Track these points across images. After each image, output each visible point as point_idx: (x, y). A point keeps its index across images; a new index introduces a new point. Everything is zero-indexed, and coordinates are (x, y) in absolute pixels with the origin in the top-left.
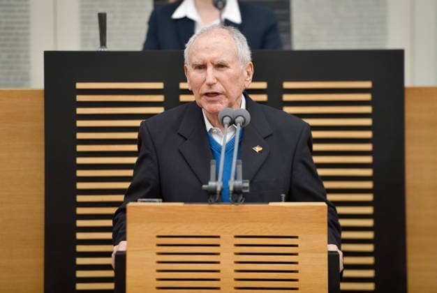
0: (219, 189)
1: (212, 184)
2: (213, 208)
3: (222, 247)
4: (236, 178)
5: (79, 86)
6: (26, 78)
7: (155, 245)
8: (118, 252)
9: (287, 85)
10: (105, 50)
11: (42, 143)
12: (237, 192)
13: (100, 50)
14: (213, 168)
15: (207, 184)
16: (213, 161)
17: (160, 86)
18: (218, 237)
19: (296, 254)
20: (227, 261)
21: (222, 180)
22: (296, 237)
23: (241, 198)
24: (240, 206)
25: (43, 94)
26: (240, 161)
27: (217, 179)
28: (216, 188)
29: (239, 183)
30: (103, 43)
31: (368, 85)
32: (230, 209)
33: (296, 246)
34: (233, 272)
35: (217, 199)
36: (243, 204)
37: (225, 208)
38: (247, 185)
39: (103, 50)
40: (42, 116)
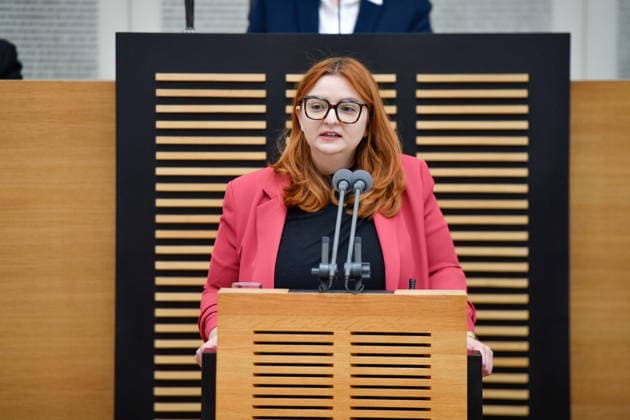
0: (332, 273)
1: (323, 267)
2: (325, 297)
3: (335, 345)
4: (353, 260)
5: (160, 77)
6: (93, 66)
7: (252, 342)
8: (206, 349)
9: (421, 78)
10: (193, 31)
11: (113, 149)
12: (355, 277)
13: (185, 31)
14: (325, 247)
15: (318, 267)
16: (326, 239)
17: (261, 77)
18: (331, 333)
19: (428, 356)
20: (342, 363)
21: (337, 262)
22: (429, 335)
23: (360, 284)
24: (360, 295)
25: (114, 87)
26: (360, 239)
27: (330, 261)
28: (328, 272)
29: (357, 266)
30: (190, 23)
31: (524, 78)
32: (346, 298)
33: (428, 345)
34: (349, 376)
35: (330, 286)
36: (363, 292)
37: (340, 298)
38: (367, 268)
39: (189, 32)
40: (113, 115)
